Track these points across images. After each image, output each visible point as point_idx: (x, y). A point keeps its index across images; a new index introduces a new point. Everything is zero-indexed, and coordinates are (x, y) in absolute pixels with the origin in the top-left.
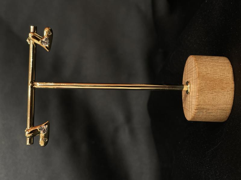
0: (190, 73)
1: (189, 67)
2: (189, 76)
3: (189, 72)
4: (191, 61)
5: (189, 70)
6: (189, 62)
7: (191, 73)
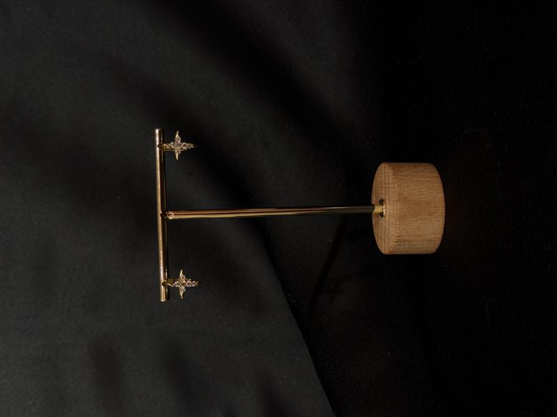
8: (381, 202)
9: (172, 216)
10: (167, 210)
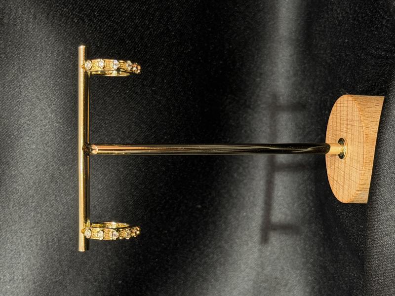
0: (347, 124)
1: (345, 113)
2: (345, 129)
3: (345, 122)
4: (350, 105)
5: (345, 118)
6: (346, 106)
7: (349, 127)
8: (341, 141)
9: (96, 150)
10: (89, 144)
